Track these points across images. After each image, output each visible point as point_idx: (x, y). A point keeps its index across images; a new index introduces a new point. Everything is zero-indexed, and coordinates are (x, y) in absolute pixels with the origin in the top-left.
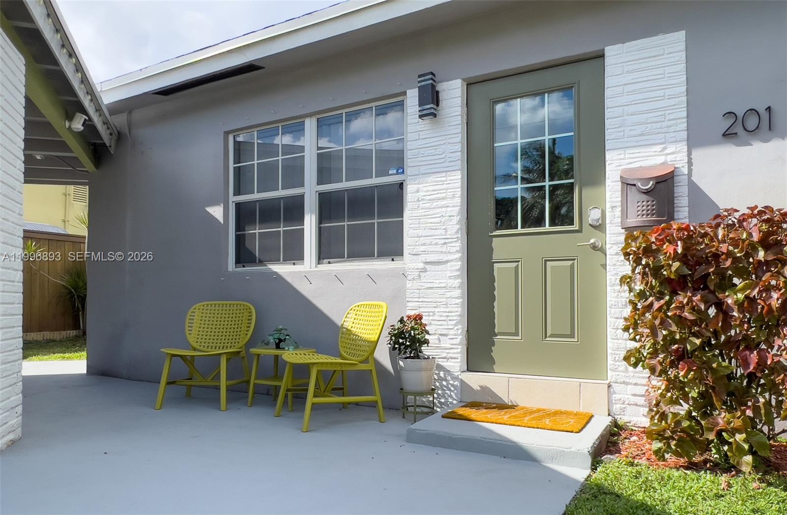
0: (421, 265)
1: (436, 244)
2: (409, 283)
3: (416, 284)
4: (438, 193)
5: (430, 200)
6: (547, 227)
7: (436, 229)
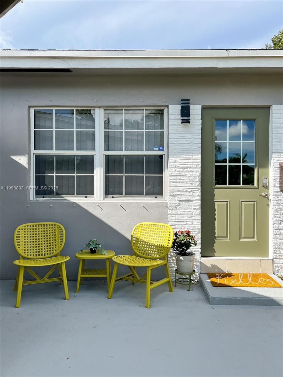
0: (177, 202)
1: (186, 191)
2: (169, 211)
3: (174, 212)
4: (187, 164)
5: (183, 167)
6: (241, 186)
7: (186, 183)
